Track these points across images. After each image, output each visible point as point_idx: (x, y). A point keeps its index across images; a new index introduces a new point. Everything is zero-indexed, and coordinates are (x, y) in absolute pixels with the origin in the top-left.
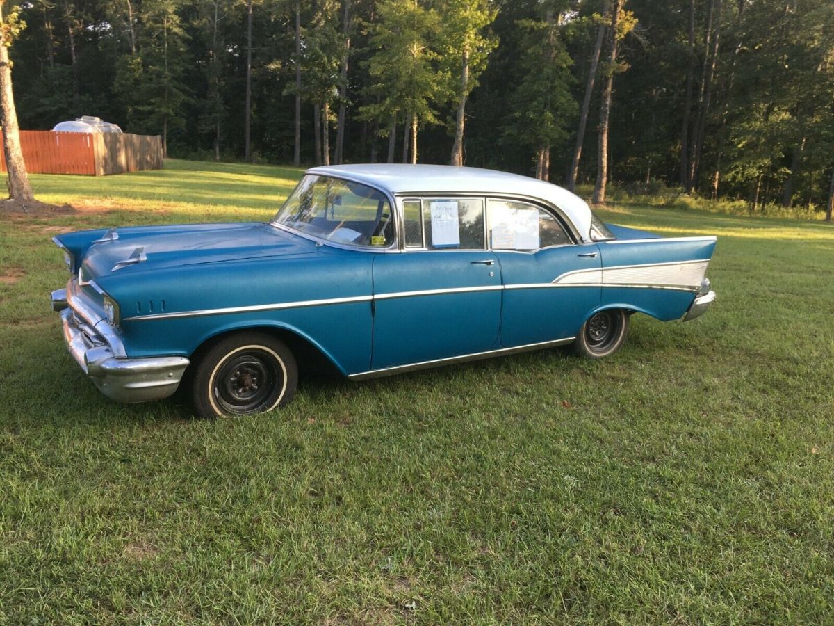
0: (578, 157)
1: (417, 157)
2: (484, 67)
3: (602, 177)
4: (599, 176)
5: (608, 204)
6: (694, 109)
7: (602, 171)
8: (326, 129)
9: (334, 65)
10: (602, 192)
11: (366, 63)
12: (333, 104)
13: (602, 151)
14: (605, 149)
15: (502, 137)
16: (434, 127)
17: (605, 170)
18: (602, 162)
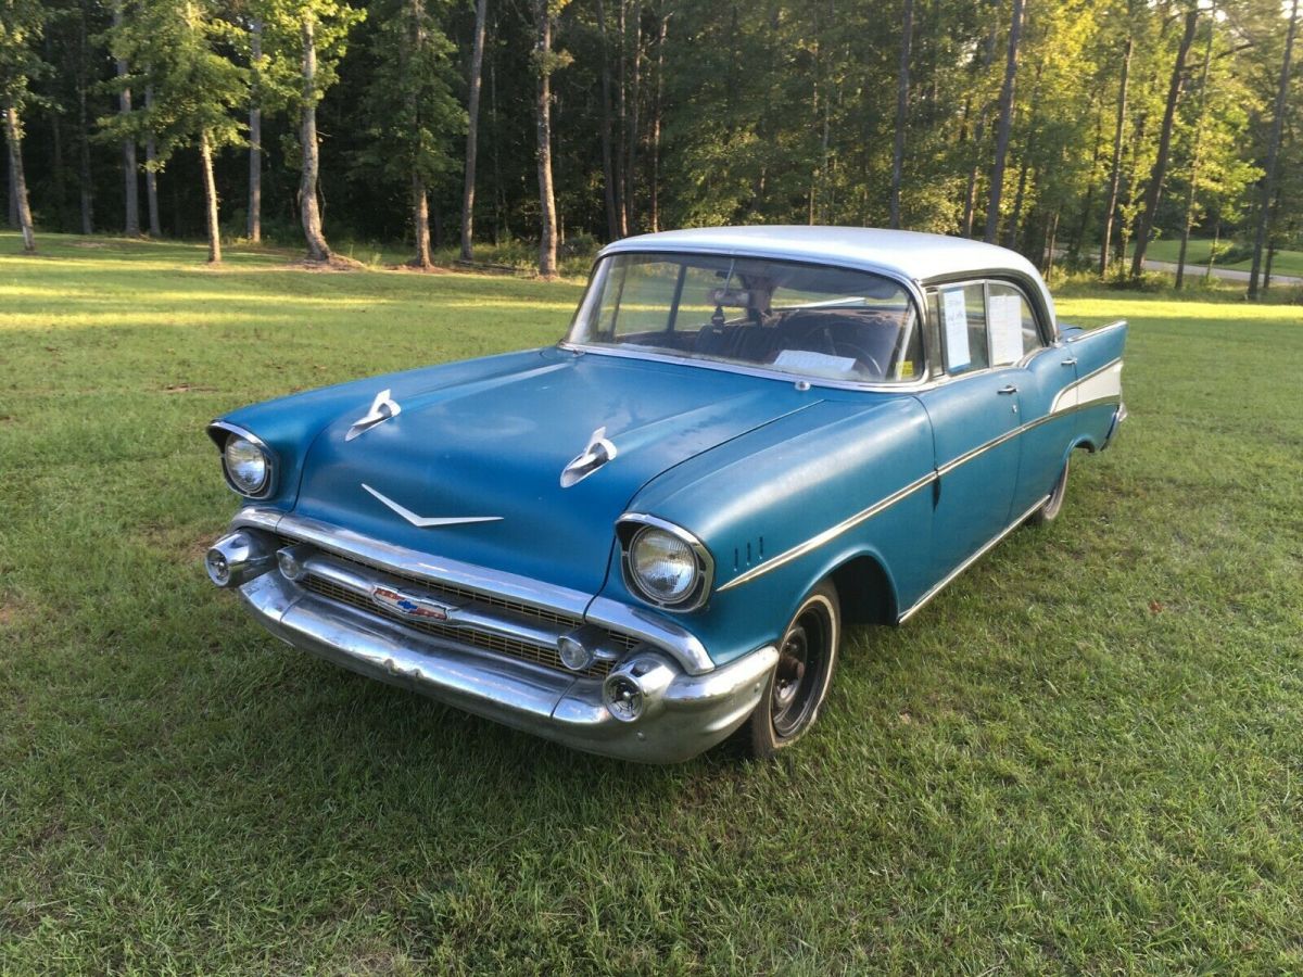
0: (471, 202)
1: (218, 204)
2: (342, 52)
3: (550, 233)
4: (545, 231)
5: (564, 274)
6: (616, 128)
7: (550, 223)
8: (17, 156)
9: (19, 38)
10: (553, 255)
11: (100, 37)
12: (26, 110)
13: (546, 192)
14: (550, 188)
15: (351, 168)
16: (238, 153)
17: (554, 221)
18: (547, 208)
